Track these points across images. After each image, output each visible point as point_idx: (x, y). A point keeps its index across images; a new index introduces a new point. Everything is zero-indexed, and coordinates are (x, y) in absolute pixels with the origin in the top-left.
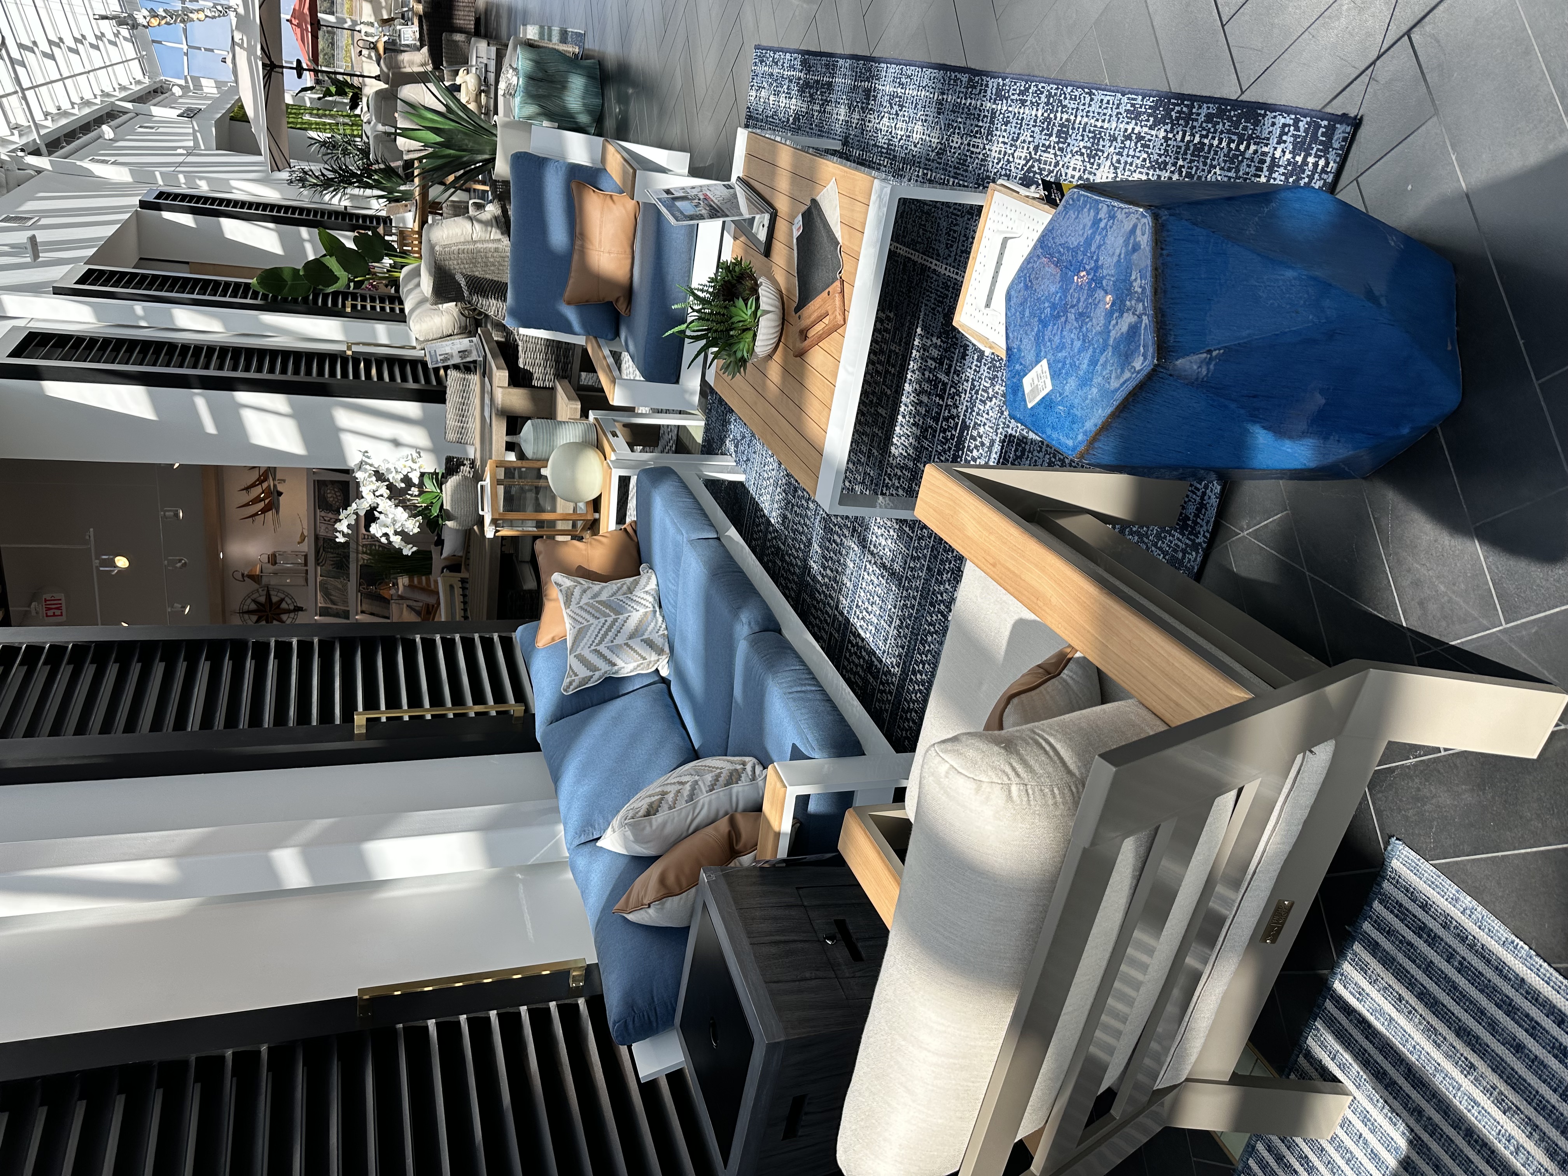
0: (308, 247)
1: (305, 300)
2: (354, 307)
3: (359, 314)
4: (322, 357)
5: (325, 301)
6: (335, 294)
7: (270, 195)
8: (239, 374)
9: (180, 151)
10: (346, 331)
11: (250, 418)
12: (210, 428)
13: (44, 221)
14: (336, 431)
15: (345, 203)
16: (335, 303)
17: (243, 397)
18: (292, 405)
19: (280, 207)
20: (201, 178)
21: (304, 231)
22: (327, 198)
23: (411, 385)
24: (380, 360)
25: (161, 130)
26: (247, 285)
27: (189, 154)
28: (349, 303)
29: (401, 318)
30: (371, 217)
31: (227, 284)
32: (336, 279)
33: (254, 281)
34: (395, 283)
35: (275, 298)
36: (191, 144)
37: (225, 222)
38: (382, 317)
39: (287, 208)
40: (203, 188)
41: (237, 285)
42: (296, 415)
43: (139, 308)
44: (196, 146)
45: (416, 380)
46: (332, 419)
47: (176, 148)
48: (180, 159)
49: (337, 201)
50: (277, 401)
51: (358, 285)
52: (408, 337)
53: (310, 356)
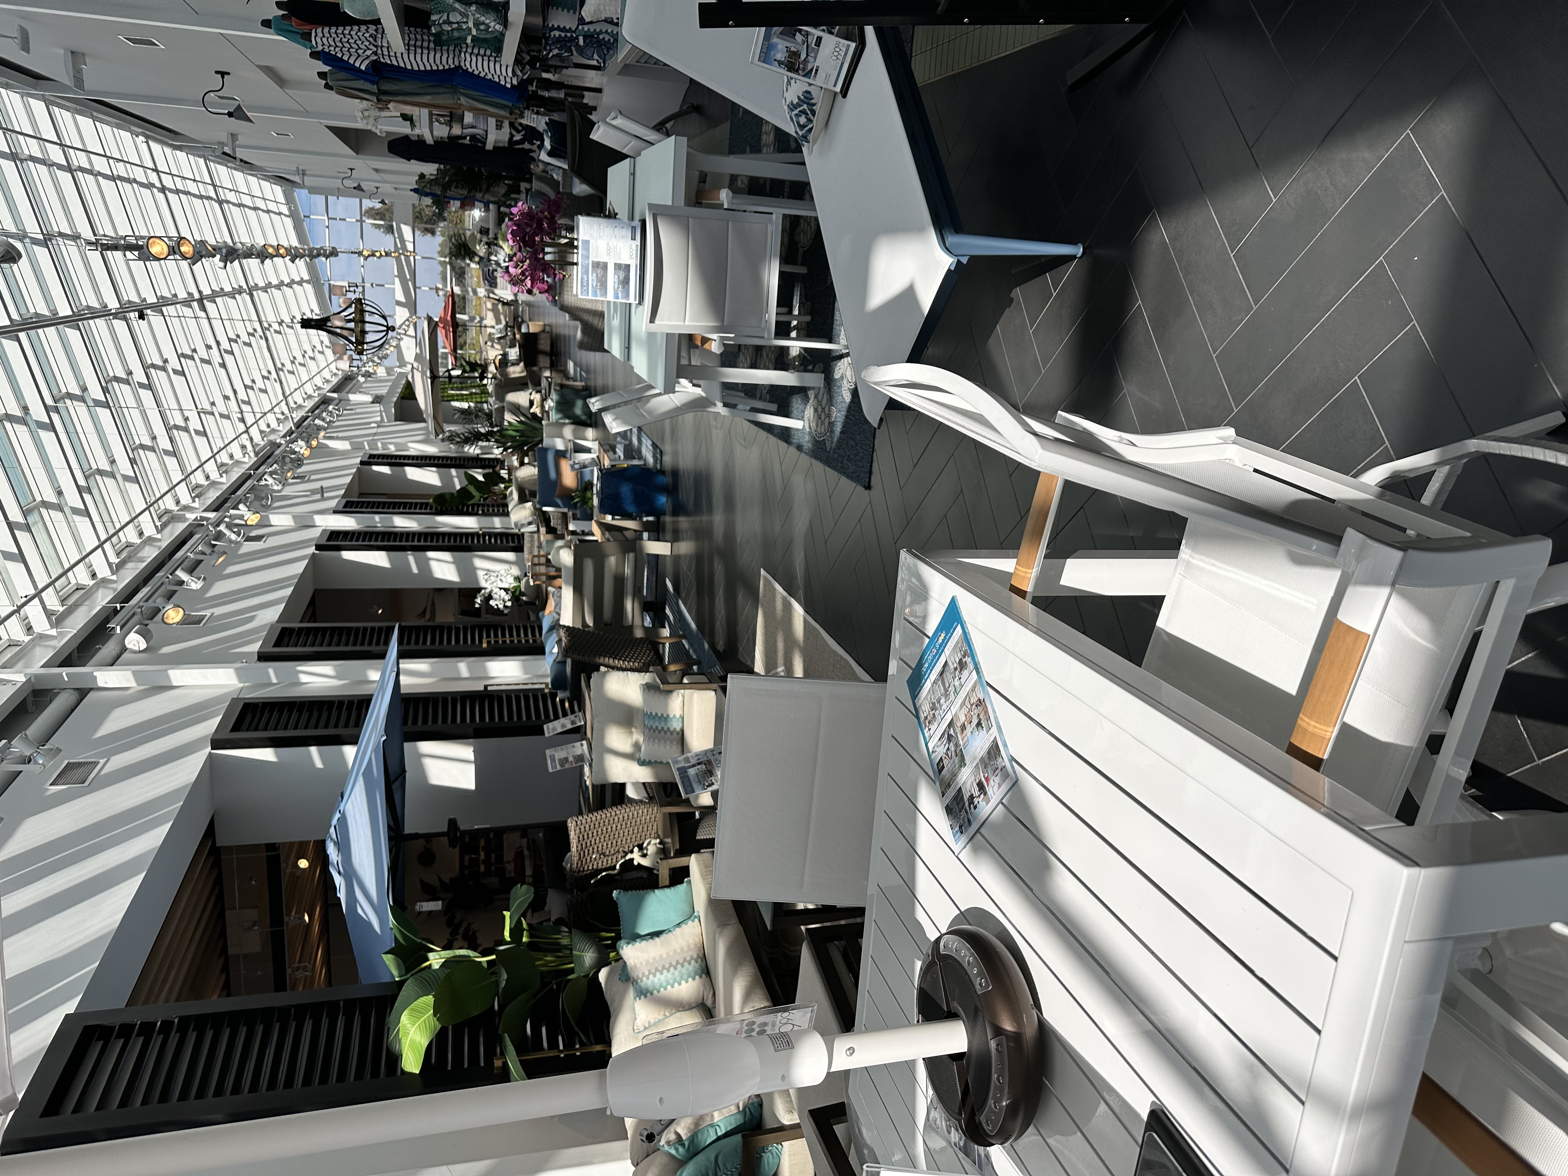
0: (456, 481)
1: (457, 508)
2: (483, 511)
3: (484, 514)
4: (467, 535)
5: (468, 509)
6: (473, 505)
7: (431, 450)
8: (428, 543)
9: (373, 425)
10: (479, 522)
11: (434, 565)
12: (415, 570)
13: (313, 477)
14: (475, 569)
15: (478, 451)
16: (473, 509)
17: (431, 554)
18: (453, 557)
19: (439, 458)
20: (390, 443)
21: (453, 471)
22: (466, 449)
23: (511, 544)
24: (496, 535)
25: (358, 411)
26: (427, 504)
27: (379, 427)
28: (480, 509)
29: (507, 514)
30: (493, 459)
31: (416, 504)
32: (473, 497)
33: (431, 501)
34: (505, 497)
35: (441, 509)
36: (379, 419)
37: (408, 470)
38: (498, 515)
39: (443, 458)
40: (392, 449)
41: (422, 504)
42: (455, 562)
43: (377, 518)
44: (382, 420)
45: (513, 542)
46: (472, 564)
47: (370, 423)
48: (374, 431)
49: (472, 450)
50: (446, 556)
51: (485, 499)
52: (510, 523)
53: (462, 535)
